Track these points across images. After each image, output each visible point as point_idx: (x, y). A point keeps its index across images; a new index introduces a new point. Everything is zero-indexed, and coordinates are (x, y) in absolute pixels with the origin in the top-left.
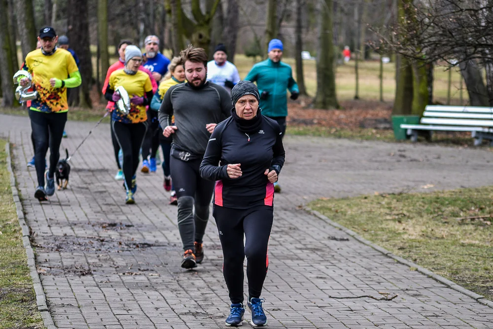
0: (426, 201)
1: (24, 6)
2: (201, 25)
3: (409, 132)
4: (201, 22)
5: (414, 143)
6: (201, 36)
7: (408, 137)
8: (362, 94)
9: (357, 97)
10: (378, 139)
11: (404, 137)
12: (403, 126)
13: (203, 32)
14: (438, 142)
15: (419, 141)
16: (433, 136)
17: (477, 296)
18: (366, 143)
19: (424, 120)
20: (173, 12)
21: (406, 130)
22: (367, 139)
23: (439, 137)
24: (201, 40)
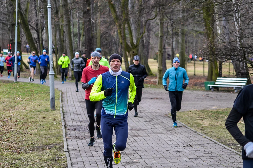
0: (212, 112)
1: (69, 42)
2: (134, 48)
3: (211, 88)
4: (134, 47)
5: (212, 91)
6: (133, 52)
7: (210, 89)
8: (196, 73)
9: (195, 75)
10: (199, 90)
11: (209, 89)
12: (209, 85)
13: (134, 51)
14: (221, 91)
15: (214, 91)
16: (220, 89)
17: (225, 146)
18: (195, 92)
19: (216, 83)
20: (123, 43)
21: (210, 87)
22: (195, 90)
23: (222, 89)
24: (133, 54)
